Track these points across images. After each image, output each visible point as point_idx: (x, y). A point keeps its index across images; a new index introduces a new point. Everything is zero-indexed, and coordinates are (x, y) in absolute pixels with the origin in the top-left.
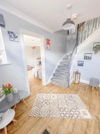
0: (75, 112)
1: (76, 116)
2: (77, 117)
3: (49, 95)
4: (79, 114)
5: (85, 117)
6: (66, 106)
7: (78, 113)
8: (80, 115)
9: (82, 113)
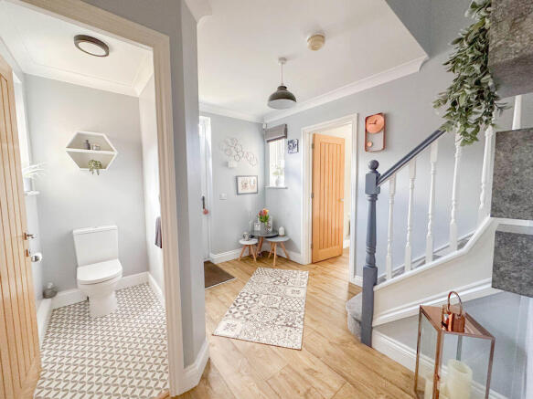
0: (242, 313)
1: (233, 311)
2: (231, 312)
3: (305, 285)
4: (234, 317)
5: (223, 324)
6: (261, 304)
7: (237, 315)
8: (231, 317)
9: (234, 322)
